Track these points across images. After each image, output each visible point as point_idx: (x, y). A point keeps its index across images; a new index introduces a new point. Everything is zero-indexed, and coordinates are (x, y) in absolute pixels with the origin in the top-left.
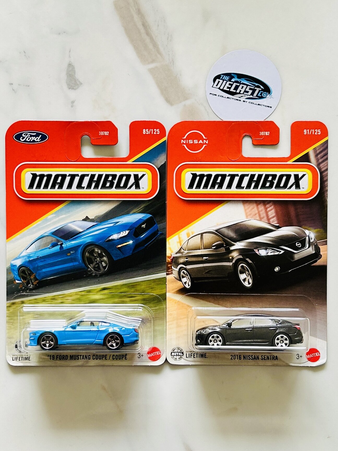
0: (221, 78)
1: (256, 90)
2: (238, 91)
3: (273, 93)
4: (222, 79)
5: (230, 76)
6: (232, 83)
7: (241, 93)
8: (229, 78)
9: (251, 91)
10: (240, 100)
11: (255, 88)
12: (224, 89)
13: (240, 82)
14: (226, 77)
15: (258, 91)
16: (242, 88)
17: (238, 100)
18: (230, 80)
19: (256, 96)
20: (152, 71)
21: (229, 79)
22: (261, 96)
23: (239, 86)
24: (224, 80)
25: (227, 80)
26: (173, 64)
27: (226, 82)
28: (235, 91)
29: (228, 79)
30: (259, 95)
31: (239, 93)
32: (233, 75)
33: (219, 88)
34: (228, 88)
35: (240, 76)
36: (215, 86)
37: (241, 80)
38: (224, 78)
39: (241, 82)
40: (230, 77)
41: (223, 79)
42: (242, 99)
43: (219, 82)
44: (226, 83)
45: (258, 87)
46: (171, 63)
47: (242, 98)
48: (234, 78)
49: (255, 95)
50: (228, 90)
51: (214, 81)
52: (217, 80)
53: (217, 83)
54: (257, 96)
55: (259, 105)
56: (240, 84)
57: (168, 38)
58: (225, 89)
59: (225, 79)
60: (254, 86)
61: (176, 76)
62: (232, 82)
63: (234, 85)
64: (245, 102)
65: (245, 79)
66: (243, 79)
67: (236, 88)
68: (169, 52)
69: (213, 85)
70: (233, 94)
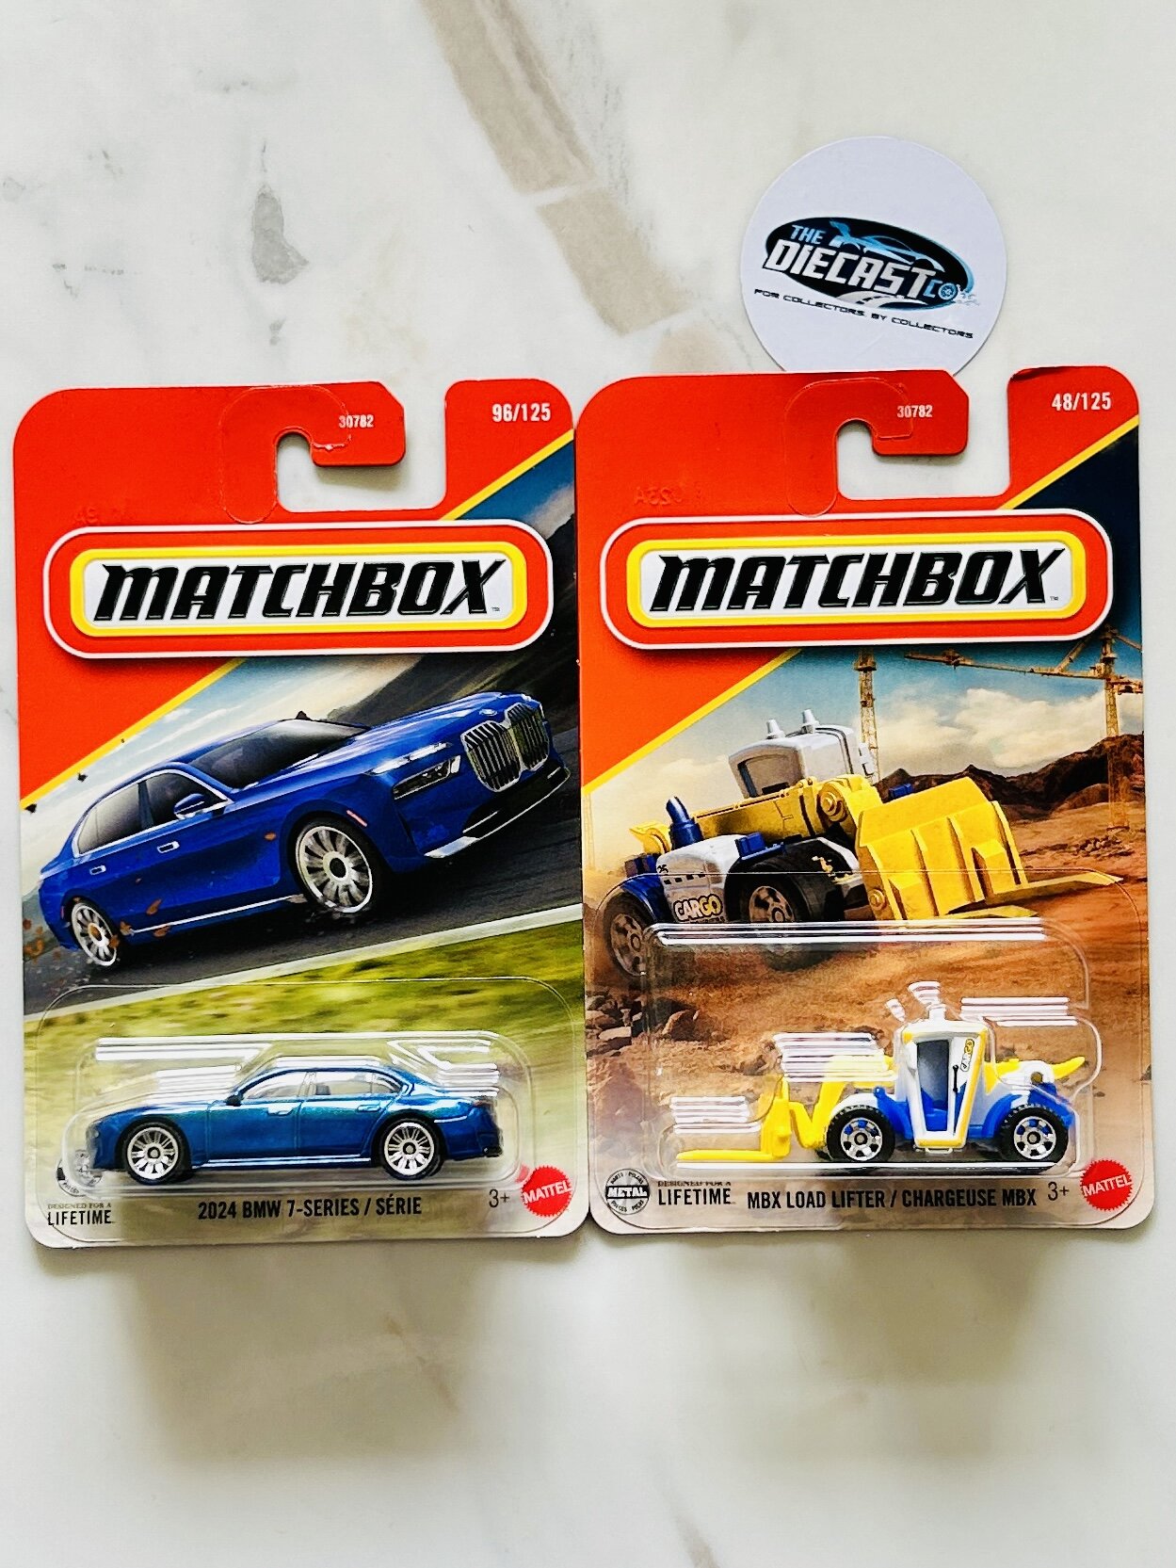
0: (794, 235)
1: (916, 274)
2: (854, 281)
4: (796, 240)
5: (826, 227)
6: (832, 253)
7: (864, 286)
8: (821, 235)
9: (901, 280)
11: (914, 270)
12: (805, 274)
13: (859, 247)
14: (813, 231)
15: (925, 278)
16: (868, 270)
18: (824, 243)
21: (821, 238)
22: (933, 296)
23: (856, 263)
24: (803, 244)
25: (814, 241)
27: (811, 248)
28: (842, 281)
29: (818, 240)
30: (927, 293)
31: (859, 288)
32: (835, 224)
33: (787, 272)
34: (818, 269)
35: (861, 228)
36: (772, 263)
37: (864, 243)
38: (806, 237)
39: (865, 250)
40: (823, 232)
41: (801, 238)
43: (787, 248)
44: (812, 252)
46: (616, 187)
47: (871, 306)
48: (841, 235)
49: (914, 292)
50: (819, 276)
51: (770, 245)
52: (781, 243)
53: (781, 253)
54: (920, 296)
55: (925, 326)
56: (861, 254)
57: (606, 97)
58: (809, 272)
59: (807, 240)
60: (910, 263)
62: (832, 248)
63: (838, 257)
65: (877, 239)
66: (870, 238)
67: (848, 269)
68: (609, 147)
69: (767, 260)
70: (835, 290)
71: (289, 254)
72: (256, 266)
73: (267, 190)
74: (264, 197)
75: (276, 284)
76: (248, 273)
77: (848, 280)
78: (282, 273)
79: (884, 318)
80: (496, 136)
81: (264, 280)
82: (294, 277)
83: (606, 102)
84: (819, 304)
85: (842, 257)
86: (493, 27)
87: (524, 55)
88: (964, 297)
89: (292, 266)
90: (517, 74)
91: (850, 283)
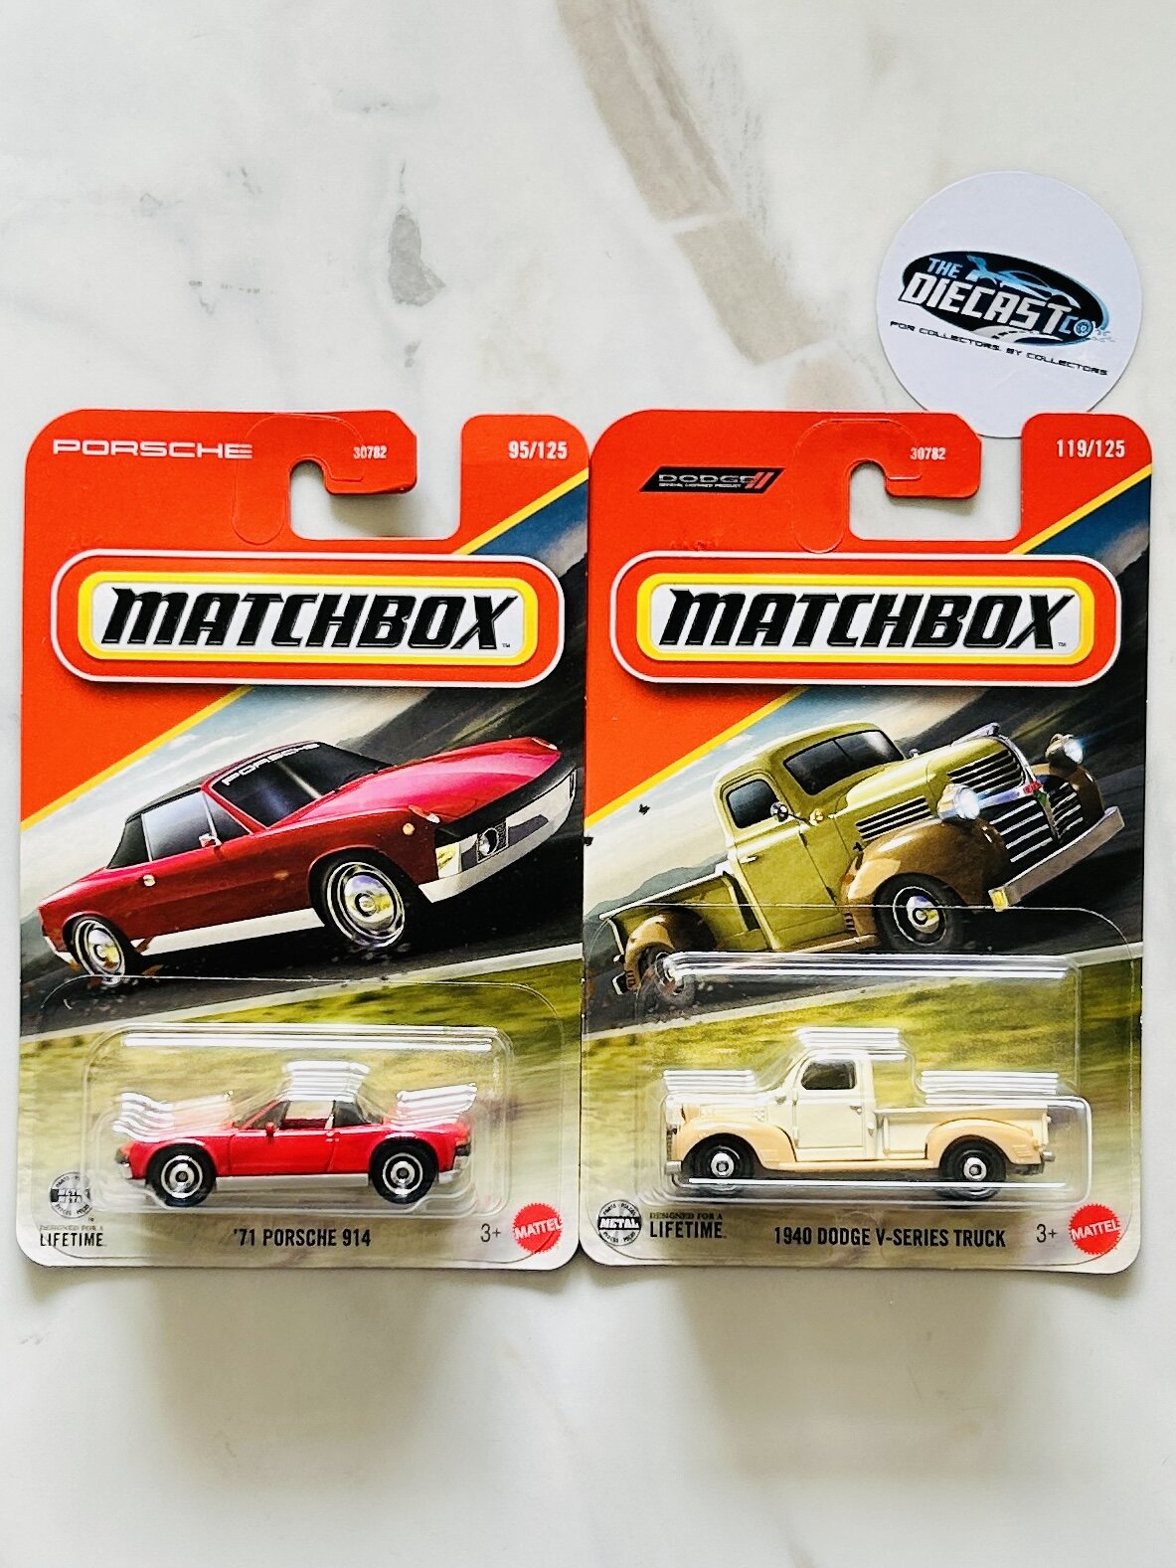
0: (931, 269)
1: (1053, 310)
2: (990, 316)
3: (1110, 323)
4: (933, 273)
5: (963, 261)
6: (969, 287)
7: (999, 321)
8: (958, 268)
9: (1038, 315)
10: (996, 348)
11: (1051, 306)
12: (941, 307)
13: (995, 282)
14: (950, 264)
15: (1061, 314)
16: (1004, 305)
17: (988, 346)
18: (961, 277)
19: (1052, 334)
20: (685, 242)
21: (958, 271)
22: (1069, 332)
23: (992, 298)
24: (939, 277)
25: (950, 275)
26: (764, 218)
27: (948, 281)
28: (978, 315)
29: (955, 274)
30: (1063, 329)
31: (994, 322)
32: (972, 258)
33: (924, 305)
34: (955, 303)
35: (997, 262)
36: (908, 296)
37: (999, 277)
38: (942, 271)
39: (1001, 285)
40: (958, 265)
41: (938, 272)
42: (1004, 343)
43: (923, 281)
44: (948, 286)
45: (1063, 301)
46: (754, 216)
47: (1007, 341)
48: (977, 268)
49: (1050, 327)
50: (956, 310)
51: (907, 278)
52: (918, 277)
53: (917, 286)
54: (1056, 332)
55: (1061, 362)
56: (998, 289)
57: (746, 126)
58: (945, 306)
59: (944, 274)
60: (1046, 299)
61: (774, 259)
62: (969, 282)
63: (975, 291)
64: (1015, 353)
65: (1014, 274)
66: (1007, 273)
67: (984, 303)
68: (747, 176)
69: (905, 290)
70: (971, 324)
71: (426, 276)
72: (392, 287)
73: (405, 211)
74: (403, 219)
75: (412, 307)
76: (384, 294)
77: (983, 315)
78: (418, 295)
79: (1018, 353)
80: (635, 163)
81: (401, 301)
82: (430, 299)
83: (746, 131)
84: (954, 338)
85: (978, 291)
86: (634, 52)
87: (665, 82)
88: (1099, 334)
89: (429, 288)
90: (658, 102)
91: (985, 318)
